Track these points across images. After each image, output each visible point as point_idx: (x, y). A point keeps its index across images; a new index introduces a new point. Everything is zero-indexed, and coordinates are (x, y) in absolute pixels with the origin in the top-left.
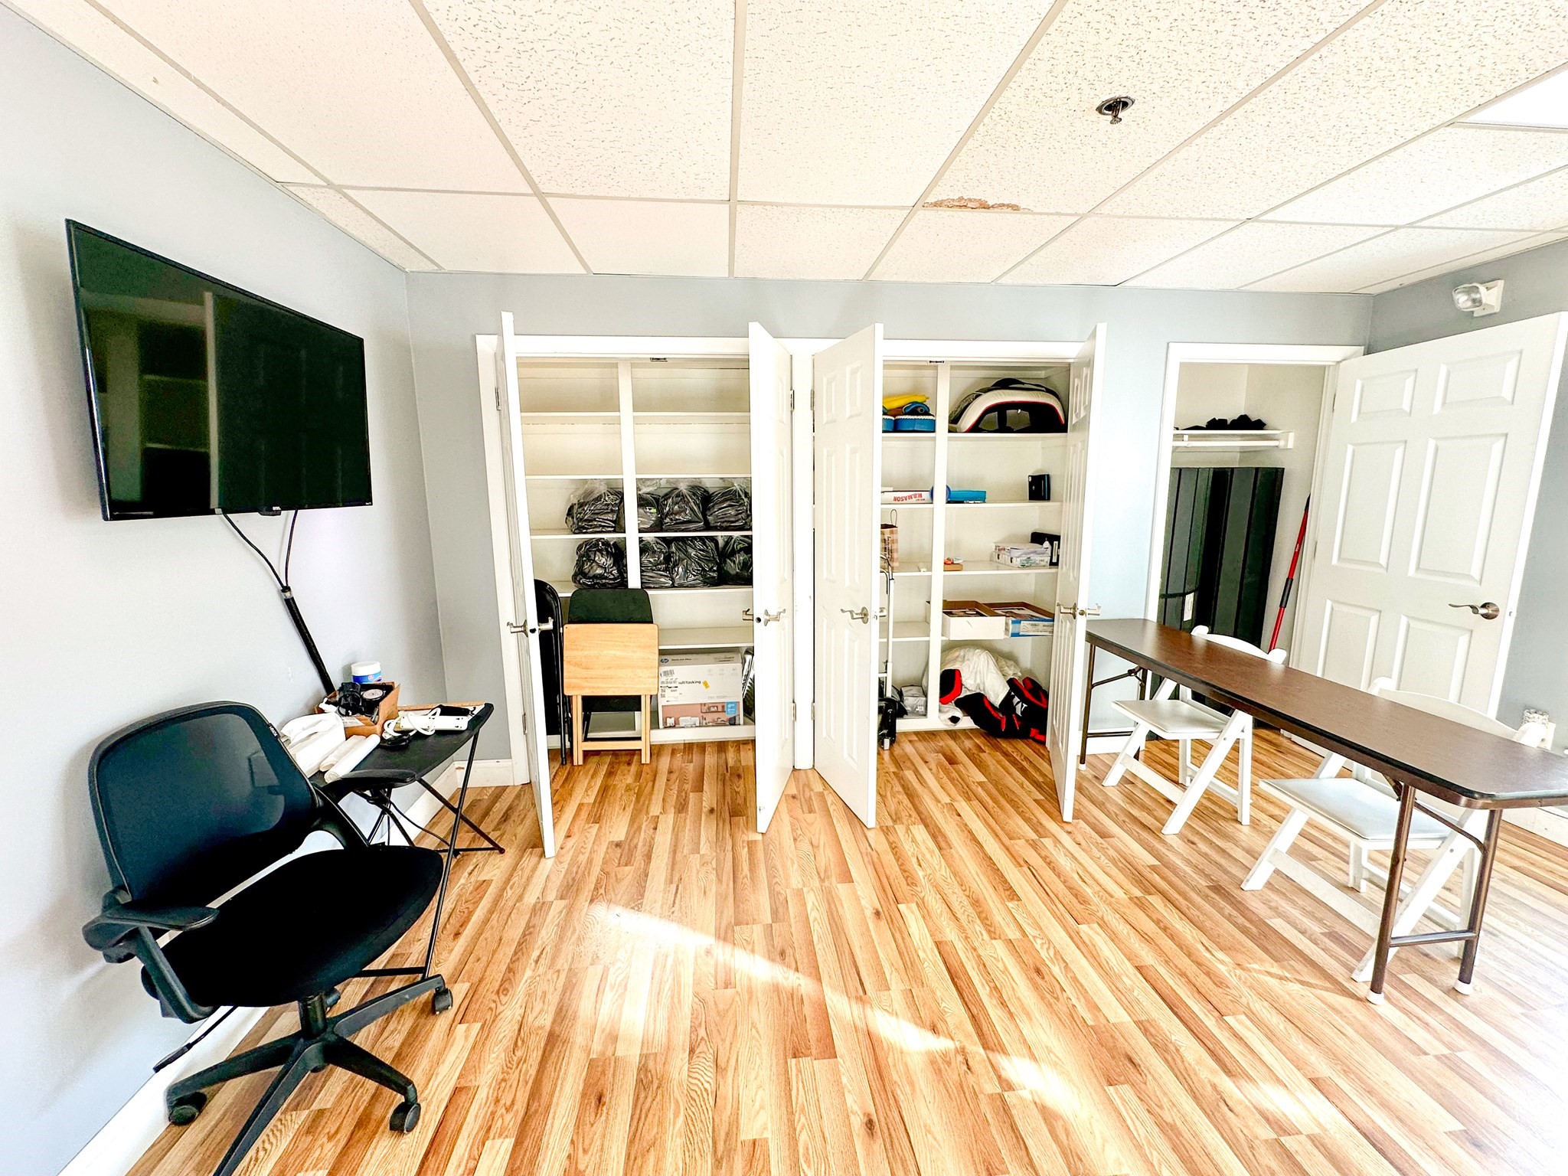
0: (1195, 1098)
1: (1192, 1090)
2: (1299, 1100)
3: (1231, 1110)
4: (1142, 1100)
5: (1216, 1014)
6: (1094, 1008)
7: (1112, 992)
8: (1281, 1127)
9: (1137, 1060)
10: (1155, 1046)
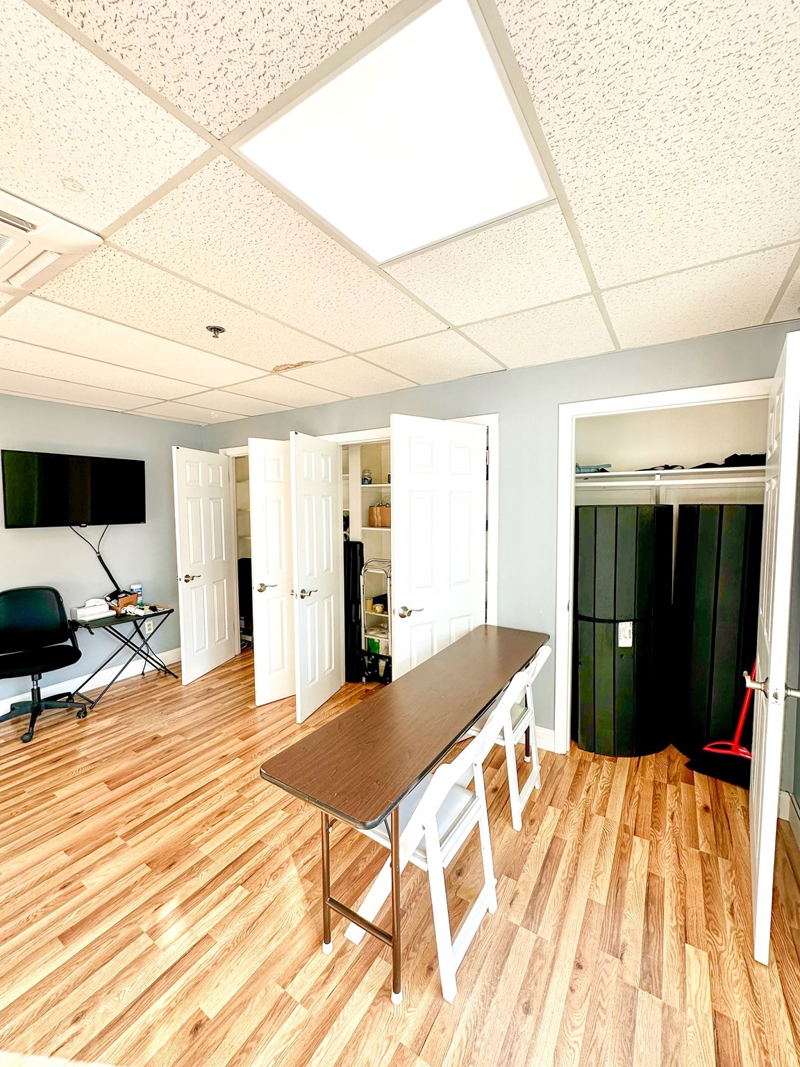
0: (157, 894)
1: (163, 891)
2: (183, 934)
3: (156, 909)
4: (143, 877)
5: (241, 882)
6: (207, 840)
7: (227, 841)
8: (153, 932)
9: (173, 867)
10: (192, 868)
